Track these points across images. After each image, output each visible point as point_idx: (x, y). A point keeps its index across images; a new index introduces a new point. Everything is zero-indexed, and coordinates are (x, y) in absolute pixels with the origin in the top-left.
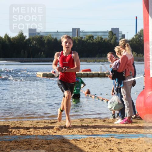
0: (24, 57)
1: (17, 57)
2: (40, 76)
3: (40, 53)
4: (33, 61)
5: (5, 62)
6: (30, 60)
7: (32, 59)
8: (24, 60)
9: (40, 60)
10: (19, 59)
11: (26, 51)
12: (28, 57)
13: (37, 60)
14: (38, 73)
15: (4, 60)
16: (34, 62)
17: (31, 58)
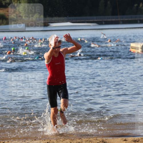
0: (104, 14)
1: (91, 15)
2: (136, 51)
3: (136, 5)
4: (122, 21)
5: (69, 24)
6: (117, 20)
7: (119, 18)
8: (106, 20)
9: (136, 19)
10: (95, 18)
11: (109, 2)
12: (114, 14)
13: (130, 19)
14: (132, 45)
15: (67, 21)
16: (124, 22)
17: (119, 16)
